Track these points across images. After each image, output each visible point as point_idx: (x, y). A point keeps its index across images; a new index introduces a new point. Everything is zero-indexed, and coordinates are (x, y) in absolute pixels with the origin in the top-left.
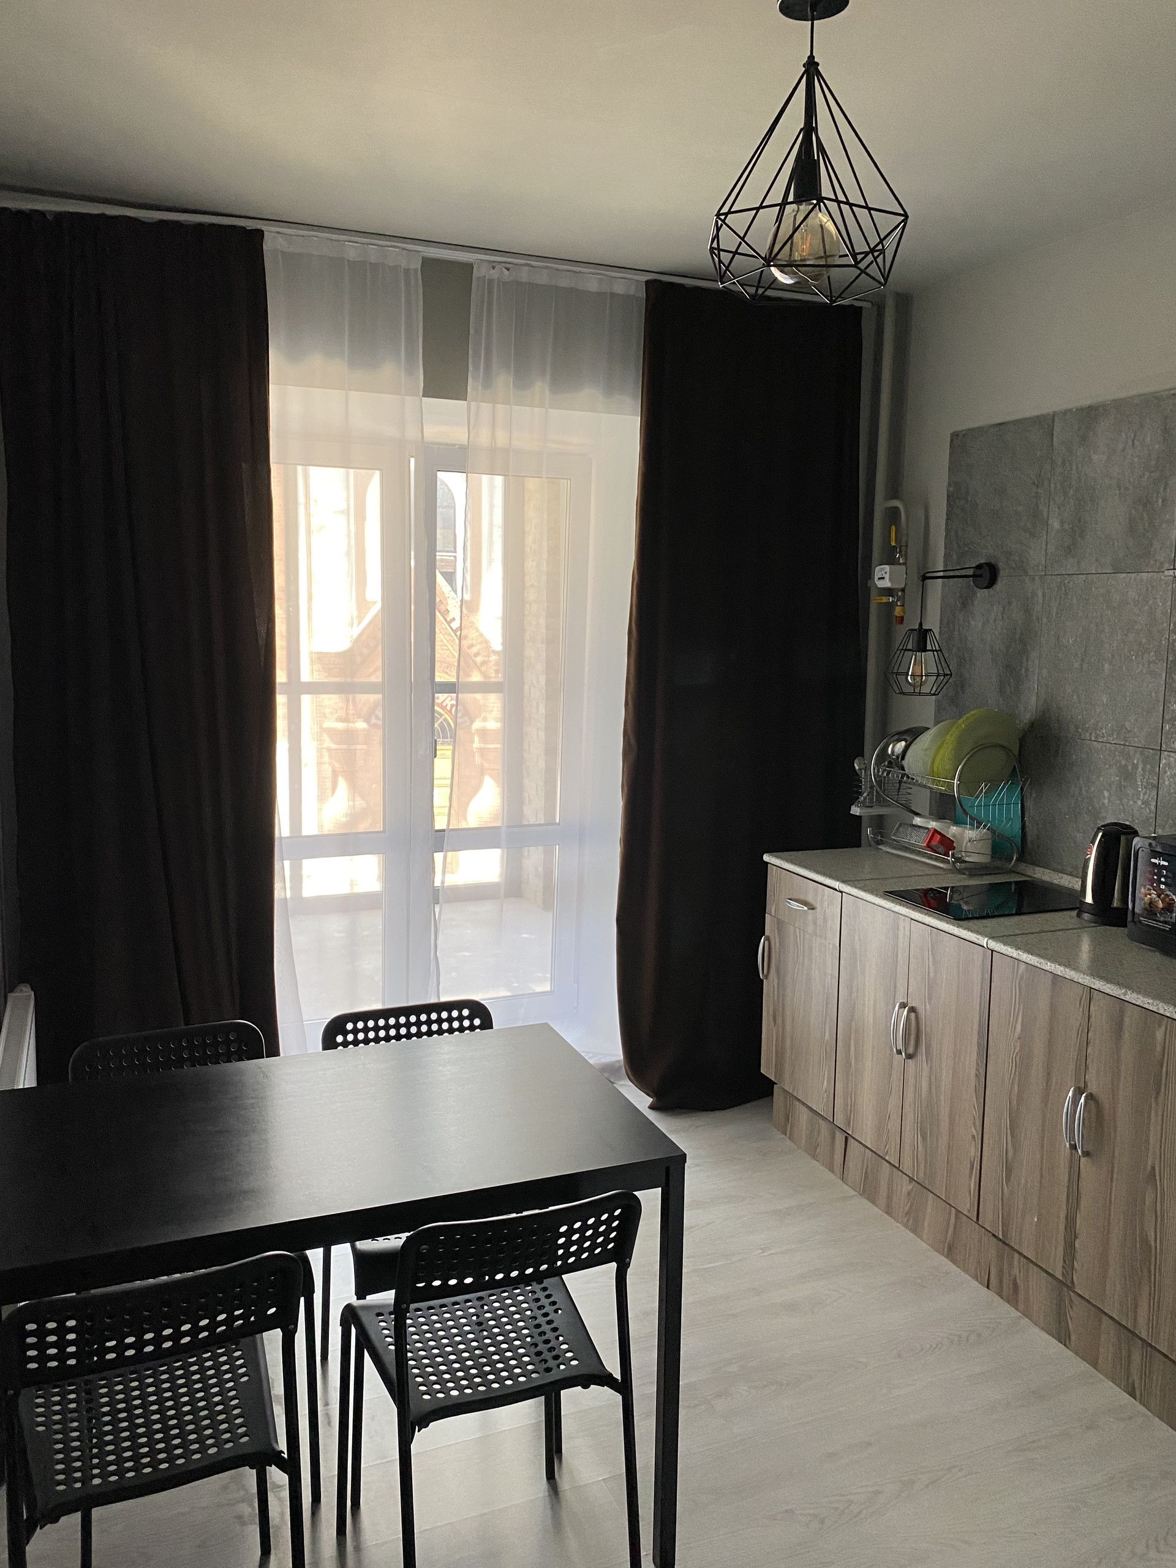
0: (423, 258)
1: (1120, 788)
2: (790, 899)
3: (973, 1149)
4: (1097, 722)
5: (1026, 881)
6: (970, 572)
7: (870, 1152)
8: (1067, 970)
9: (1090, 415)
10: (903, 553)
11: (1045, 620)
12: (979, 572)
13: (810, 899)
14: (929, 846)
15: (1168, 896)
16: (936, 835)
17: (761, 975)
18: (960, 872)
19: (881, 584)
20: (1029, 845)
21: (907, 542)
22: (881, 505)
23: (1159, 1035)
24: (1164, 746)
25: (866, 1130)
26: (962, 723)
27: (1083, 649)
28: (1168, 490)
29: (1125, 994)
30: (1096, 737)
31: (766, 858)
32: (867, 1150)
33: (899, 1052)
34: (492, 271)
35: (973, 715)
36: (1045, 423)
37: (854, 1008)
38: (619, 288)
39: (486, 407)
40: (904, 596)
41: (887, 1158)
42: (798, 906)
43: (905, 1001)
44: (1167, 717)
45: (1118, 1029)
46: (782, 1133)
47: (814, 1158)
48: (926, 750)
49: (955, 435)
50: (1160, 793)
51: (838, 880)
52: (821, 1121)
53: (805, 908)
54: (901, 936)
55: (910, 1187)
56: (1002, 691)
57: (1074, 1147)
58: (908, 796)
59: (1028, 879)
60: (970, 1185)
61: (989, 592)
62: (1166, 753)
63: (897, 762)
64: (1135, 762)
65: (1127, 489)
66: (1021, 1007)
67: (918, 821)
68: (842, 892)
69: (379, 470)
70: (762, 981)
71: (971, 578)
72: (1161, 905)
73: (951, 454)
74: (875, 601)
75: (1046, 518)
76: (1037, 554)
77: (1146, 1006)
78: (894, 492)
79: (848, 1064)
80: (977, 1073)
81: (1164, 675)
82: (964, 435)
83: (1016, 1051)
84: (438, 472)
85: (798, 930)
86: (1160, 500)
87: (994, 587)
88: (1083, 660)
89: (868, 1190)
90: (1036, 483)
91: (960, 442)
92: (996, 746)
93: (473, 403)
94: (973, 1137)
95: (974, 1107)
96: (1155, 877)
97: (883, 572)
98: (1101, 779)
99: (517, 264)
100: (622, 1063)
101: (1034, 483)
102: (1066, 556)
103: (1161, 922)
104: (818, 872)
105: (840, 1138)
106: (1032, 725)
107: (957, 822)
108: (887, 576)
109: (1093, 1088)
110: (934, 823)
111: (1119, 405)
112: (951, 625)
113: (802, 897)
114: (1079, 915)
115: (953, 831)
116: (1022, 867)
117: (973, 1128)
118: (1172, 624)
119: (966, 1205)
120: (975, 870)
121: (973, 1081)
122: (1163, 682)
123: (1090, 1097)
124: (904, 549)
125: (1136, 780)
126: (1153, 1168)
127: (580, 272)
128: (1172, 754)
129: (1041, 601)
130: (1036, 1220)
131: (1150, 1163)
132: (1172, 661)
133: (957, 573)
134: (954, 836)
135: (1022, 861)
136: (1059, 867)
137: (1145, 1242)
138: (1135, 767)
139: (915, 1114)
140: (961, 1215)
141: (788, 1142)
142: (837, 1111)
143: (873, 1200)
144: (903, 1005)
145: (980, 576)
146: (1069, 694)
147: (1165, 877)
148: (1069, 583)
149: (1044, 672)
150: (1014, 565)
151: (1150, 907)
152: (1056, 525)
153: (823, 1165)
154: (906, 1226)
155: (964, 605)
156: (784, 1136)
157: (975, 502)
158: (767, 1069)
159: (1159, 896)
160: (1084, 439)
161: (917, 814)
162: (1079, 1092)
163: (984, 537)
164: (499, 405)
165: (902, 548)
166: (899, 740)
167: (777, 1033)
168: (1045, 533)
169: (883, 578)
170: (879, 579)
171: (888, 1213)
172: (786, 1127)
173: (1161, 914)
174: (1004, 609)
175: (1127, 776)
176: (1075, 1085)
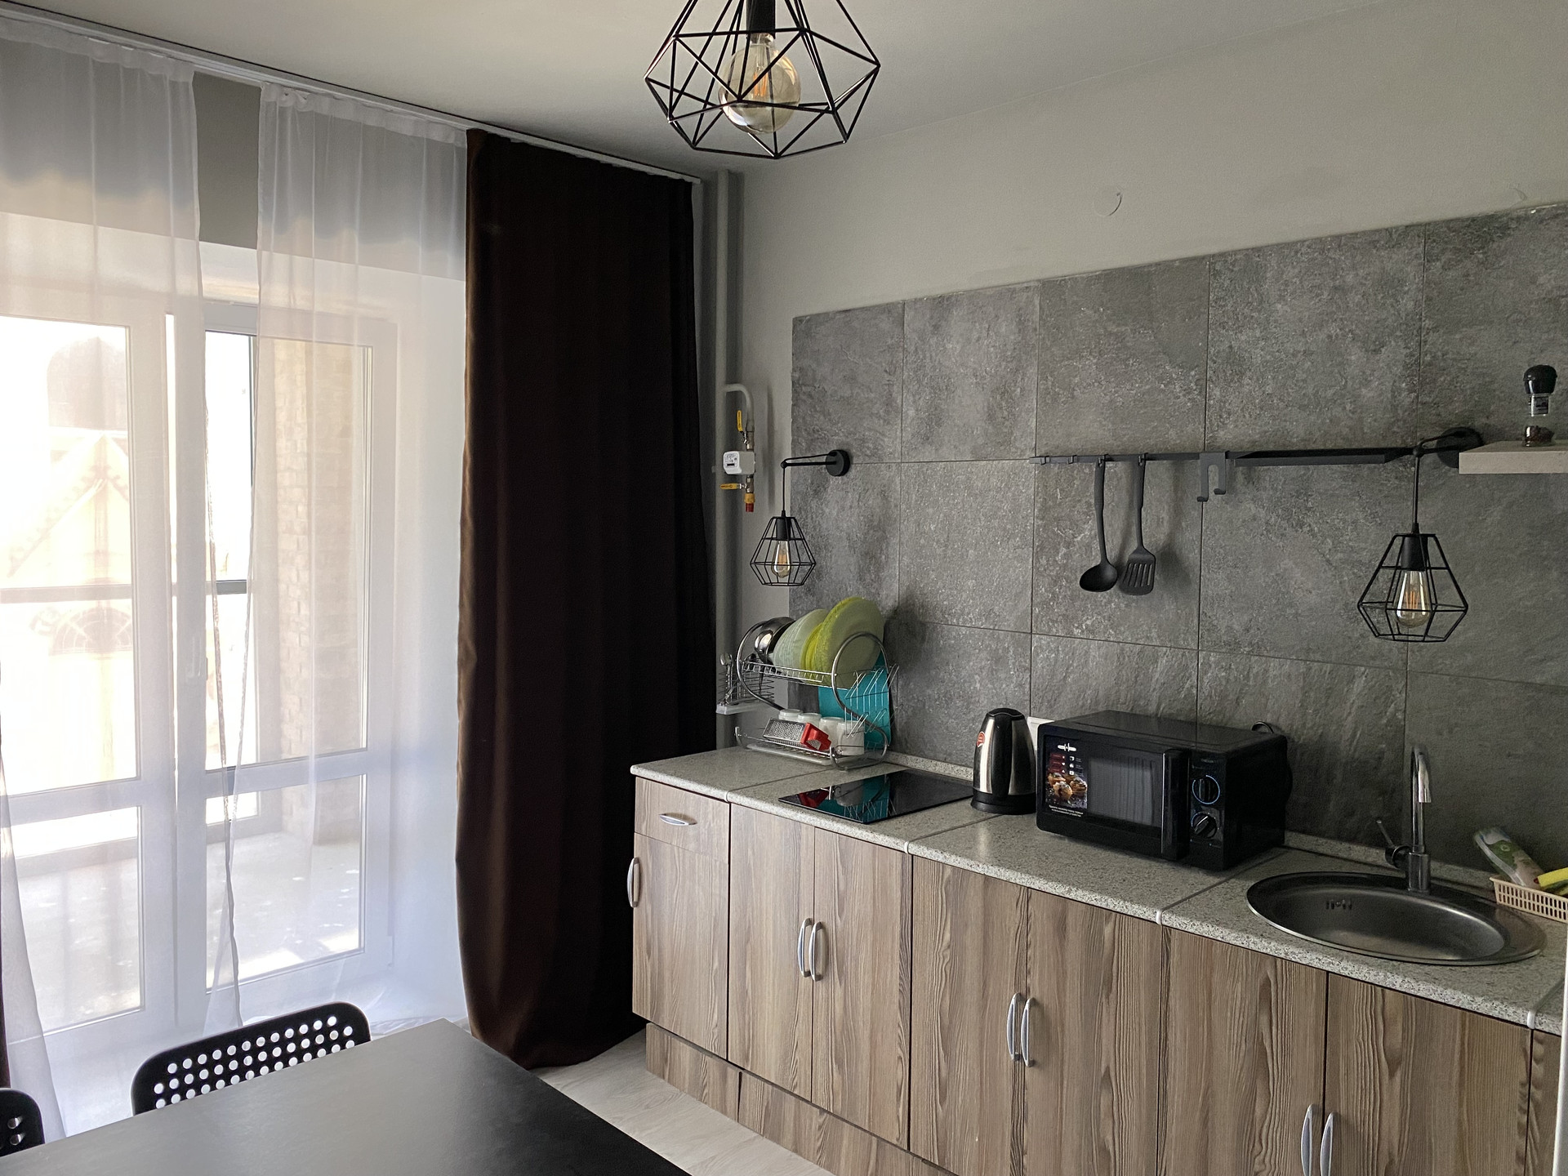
0: (195, 73)
1: (992, 672)
2: (665, 815)
3: (900, 1072)
4: (964, 607)
5: (900, 772)
6: (823, 459)
7: (770, 1086)
8: (1002, 871)
9: (942, 305)
10: (750, 439)
11: (903, 507)
12: (833, 459)
13: (690, 813)
14: (805, 742)
15: (1079, 782)
16: (812, 730)
17: (631, 903)
18: (839, 767)
19: (730, 471)
20: (899, 733)
21: (753, 428)
22: (721, 390)
23: (1108, 930)
24: (1034, 629)
25: (769, 1064)
26: (834, 615)
27: (946, 536)
28: (1026, 380)
29: (1069, 891)
30: (964, 623)
31: (634, 770)
32: (766, 1085)
33: (808, 974)
34: (284, 98)
35: (844, 605)
36: (894, 312)
37: (749, 932)
38: (437, 135)
39: (280, 259)
40: (752, 481)
41: (795, 1092)
42: (674, 822)
43: (811, 917)
44: (1035, 602)
45: (1061, 928)
46: (660, 1076)
47: (701, 1100)
48: (797, 641)
49: (798, 321)
50: (1034, 674)
51: (725, 790)
52: (708, 1059)
53: (687, 824)
54: (803, 847)
55: (821, 1120)
56: (861, 579)
57: (1019, 1057)
58: (771, 691)
59: (904, 769)
60: (898, 1111)
61: (842, 479)
62: (1037, 636)
63: (764, 656)
64: (1006, 645)
65: (983, 378)
66: (949, 915)
67: (783, 715)
68: (730, 803)
69: (126, 327)
70: (632, 909)
71: (824, 466)
72: (1071, 792)
73: (794, 340)
74: (721, 488)
75: (900, 406)
76: (894, 440)
77: (1094, 903)
78: (733, 376)
79: (744, 993)
80: (901, 989)
81: (1031, 560)
82: (809, 320)
83: (946, 962)
84: (207, 333)
85: (676, 848)
86: (1019, 390)
87: (848, 474)
88: (946, 546)
89: (771, 1129)
90: (887, 369)
91: (804, 328)
92: (867, 635)
93: (265, 253)
94: (900, 1058)
95: (899, 1026)
96: (1064, 764)
97: (733, 459)
98: (971, 663)
99: (316, 94)
100: (468, 1022)
101: (886, 371)
102: (922, 444)
103: (1073, 809)
104: (700, 782)
105: (733, 1074)
106: (896, 611)
107: (825, 715)
108: (737, 463)
109: (1035, 993)
110: (803, 717)
111: (973, 296)
112: (803, 513)
113: (680, 811)
114: (973, 804)
115: (823, 724)
116: (893, 756)
117: (899, 1049)
118: (1036, 510)
119: (893, 1132)
120: (853, 764)
121: (896, 997)
122: (1030, 567)
123: (1034, 1002)
124: (750, 434)
125: (1008, 663)
126: (1108, 1069)
127: (392, 111)
128: (1043, 637)
129: (898, 488)
130: (977, 1140)
131: (1104, 1065)
132: (1038, 546)
133: (807, 460)
134: (826, 729)
135: (892, 750)
136: (932, 754)
137: (1103, 1150)
138: (1006, 650)
139: (828, 1040)
140: (883, 1142)
141: (669, 1088)
142: (732, 1047)
143: (776, 1138)
144: (810, 922)
145: (834, 463)
146: (933, 580)
147: (1074, 762)
148: (927, 470)
149: (906, 560)
150: (868, 452)
151: (1060, 794)
152: (912, 413)
153: (713, 1107)
154: (818, 1163)
155: (816, 492)
156: (662, 1081)
157: (823, 388)
158: (640, 1006)
159: (1068, 782)
160: (936, 327)
161: (780, 708)
162: (1021, 999)
163: (835, 424)
164: (297, 257)
165: (749, 432)
166: (764, 633)
167: (653, 966)
168: (899, 421)
169: (733, 465)
170: (728, 465)
171: (796, 1151)
172: (664, 1068)
173: (1072, 800)
174: (860, 497)
175: (998, 660)
176: (1015, 992)
